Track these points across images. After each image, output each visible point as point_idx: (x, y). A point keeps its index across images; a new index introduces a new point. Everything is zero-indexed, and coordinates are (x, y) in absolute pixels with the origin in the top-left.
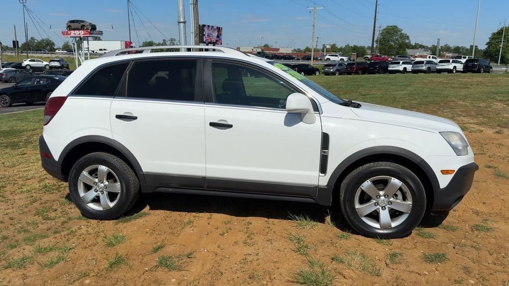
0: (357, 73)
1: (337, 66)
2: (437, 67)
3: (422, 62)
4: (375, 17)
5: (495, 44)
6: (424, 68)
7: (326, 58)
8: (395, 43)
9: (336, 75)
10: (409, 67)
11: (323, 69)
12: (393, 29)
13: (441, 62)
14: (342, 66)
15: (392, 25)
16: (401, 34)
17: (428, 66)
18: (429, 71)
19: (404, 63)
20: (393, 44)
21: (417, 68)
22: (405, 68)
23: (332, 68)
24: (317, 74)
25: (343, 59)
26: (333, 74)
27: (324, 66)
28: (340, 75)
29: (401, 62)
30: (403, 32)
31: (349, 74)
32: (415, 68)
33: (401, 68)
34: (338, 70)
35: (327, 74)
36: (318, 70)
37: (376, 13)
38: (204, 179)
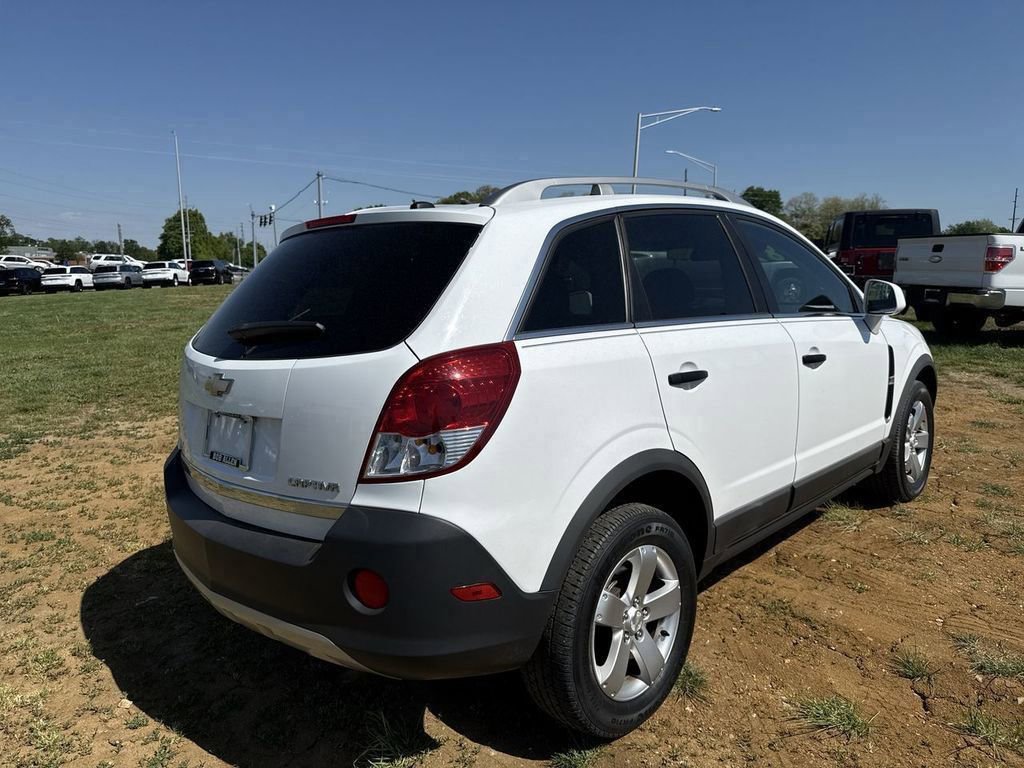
2: (144, 277)
3: (112, 269)
5: (175, 237)
6: (119, 279)
10: (87, 279)
13: (147, 267)
17: (126, 274)
18: (128, 284)
19: (74, 271)
21: (106, 280)
22: (79, 281)
29: (68, 269)
32: (100, 280)
33: (71, 280)
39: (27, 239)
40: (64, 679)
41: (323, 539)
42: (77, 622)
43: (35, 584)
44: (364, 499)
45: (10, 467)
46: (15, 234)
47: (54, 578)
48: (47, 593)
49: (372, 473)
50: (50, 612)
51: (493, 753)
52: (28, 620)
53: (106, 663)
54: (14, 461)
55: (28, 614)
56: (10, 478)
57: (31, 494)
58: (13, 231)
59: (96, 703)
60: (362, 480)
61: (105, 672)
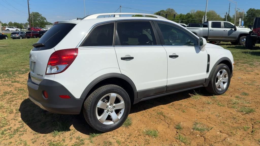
0: (33, 37)
1: (20, 33)
4: (29, 7)
7: (6, 29)
8: (39, 22)
9: (20, 39)
11: (11, 35)
12: (36, 14)
14: (23, 33)
15: (35, 12)
16: (41, 17)
20: (38, 22)
23: (17, 35)
24: (7, 38)
25: (18, 30)
26: (19, 38)
27: (12, 34)
28: (22, 38)
30: (42, 16)
31: (28, 38)
34: (21, 36)
35: (14, 38)
36: (7, 36)
37: (28, 5)
38: (167, 87)
39: (50, 23)
40: (12, 114)
41: (39, 84)
42: (20, 105)
43: (15, 98)
44: (46, 78)
45: (22, 76)
46: (47, 22)
47: (20, 97)
48: (17, 100)
49: (47, 72)
50: (16, 103)
51: (79, 132)
52: (11, 104)
53: (21, 112)
54: (23, 75)
55: (12, 103)
56: (21, 78)
57: (23, 81)
58: (46, 21)
59: (15, 118)
60: (46, 74)
61: (20, 114)
